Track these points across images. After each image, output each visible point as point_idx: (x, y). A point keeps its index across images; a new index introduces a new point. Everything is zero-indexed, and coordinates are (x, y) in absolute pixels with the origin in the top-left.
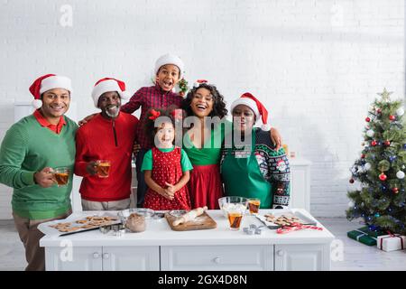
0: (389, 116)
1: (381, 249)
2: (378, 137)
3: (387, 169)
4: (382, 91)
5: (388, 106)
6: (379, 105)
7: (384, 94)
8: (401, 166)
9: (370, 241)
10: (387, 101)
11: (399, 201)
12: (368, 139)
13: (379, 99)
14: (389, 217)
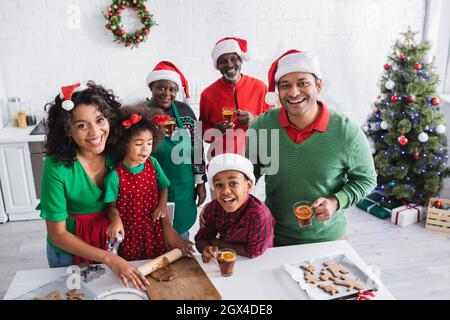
0: (413, 64)
1: (396, 223)
2: (399, 91)
3: (408, 130)
4: (406, 31)
5: (413, 50)
6: (402, 49)
7: (409, 35)
8: (424, 126)
9: (383, 214)
10: (411, 43)
11: (418, 168)
12: (386, 91)
13: (402, 40)
14: (406, 186)
